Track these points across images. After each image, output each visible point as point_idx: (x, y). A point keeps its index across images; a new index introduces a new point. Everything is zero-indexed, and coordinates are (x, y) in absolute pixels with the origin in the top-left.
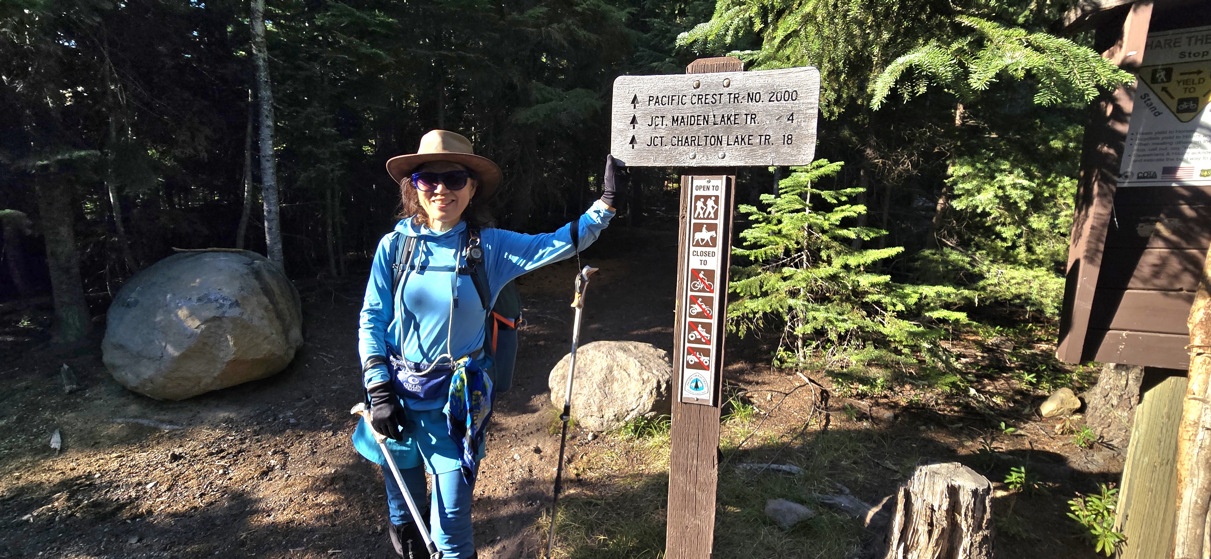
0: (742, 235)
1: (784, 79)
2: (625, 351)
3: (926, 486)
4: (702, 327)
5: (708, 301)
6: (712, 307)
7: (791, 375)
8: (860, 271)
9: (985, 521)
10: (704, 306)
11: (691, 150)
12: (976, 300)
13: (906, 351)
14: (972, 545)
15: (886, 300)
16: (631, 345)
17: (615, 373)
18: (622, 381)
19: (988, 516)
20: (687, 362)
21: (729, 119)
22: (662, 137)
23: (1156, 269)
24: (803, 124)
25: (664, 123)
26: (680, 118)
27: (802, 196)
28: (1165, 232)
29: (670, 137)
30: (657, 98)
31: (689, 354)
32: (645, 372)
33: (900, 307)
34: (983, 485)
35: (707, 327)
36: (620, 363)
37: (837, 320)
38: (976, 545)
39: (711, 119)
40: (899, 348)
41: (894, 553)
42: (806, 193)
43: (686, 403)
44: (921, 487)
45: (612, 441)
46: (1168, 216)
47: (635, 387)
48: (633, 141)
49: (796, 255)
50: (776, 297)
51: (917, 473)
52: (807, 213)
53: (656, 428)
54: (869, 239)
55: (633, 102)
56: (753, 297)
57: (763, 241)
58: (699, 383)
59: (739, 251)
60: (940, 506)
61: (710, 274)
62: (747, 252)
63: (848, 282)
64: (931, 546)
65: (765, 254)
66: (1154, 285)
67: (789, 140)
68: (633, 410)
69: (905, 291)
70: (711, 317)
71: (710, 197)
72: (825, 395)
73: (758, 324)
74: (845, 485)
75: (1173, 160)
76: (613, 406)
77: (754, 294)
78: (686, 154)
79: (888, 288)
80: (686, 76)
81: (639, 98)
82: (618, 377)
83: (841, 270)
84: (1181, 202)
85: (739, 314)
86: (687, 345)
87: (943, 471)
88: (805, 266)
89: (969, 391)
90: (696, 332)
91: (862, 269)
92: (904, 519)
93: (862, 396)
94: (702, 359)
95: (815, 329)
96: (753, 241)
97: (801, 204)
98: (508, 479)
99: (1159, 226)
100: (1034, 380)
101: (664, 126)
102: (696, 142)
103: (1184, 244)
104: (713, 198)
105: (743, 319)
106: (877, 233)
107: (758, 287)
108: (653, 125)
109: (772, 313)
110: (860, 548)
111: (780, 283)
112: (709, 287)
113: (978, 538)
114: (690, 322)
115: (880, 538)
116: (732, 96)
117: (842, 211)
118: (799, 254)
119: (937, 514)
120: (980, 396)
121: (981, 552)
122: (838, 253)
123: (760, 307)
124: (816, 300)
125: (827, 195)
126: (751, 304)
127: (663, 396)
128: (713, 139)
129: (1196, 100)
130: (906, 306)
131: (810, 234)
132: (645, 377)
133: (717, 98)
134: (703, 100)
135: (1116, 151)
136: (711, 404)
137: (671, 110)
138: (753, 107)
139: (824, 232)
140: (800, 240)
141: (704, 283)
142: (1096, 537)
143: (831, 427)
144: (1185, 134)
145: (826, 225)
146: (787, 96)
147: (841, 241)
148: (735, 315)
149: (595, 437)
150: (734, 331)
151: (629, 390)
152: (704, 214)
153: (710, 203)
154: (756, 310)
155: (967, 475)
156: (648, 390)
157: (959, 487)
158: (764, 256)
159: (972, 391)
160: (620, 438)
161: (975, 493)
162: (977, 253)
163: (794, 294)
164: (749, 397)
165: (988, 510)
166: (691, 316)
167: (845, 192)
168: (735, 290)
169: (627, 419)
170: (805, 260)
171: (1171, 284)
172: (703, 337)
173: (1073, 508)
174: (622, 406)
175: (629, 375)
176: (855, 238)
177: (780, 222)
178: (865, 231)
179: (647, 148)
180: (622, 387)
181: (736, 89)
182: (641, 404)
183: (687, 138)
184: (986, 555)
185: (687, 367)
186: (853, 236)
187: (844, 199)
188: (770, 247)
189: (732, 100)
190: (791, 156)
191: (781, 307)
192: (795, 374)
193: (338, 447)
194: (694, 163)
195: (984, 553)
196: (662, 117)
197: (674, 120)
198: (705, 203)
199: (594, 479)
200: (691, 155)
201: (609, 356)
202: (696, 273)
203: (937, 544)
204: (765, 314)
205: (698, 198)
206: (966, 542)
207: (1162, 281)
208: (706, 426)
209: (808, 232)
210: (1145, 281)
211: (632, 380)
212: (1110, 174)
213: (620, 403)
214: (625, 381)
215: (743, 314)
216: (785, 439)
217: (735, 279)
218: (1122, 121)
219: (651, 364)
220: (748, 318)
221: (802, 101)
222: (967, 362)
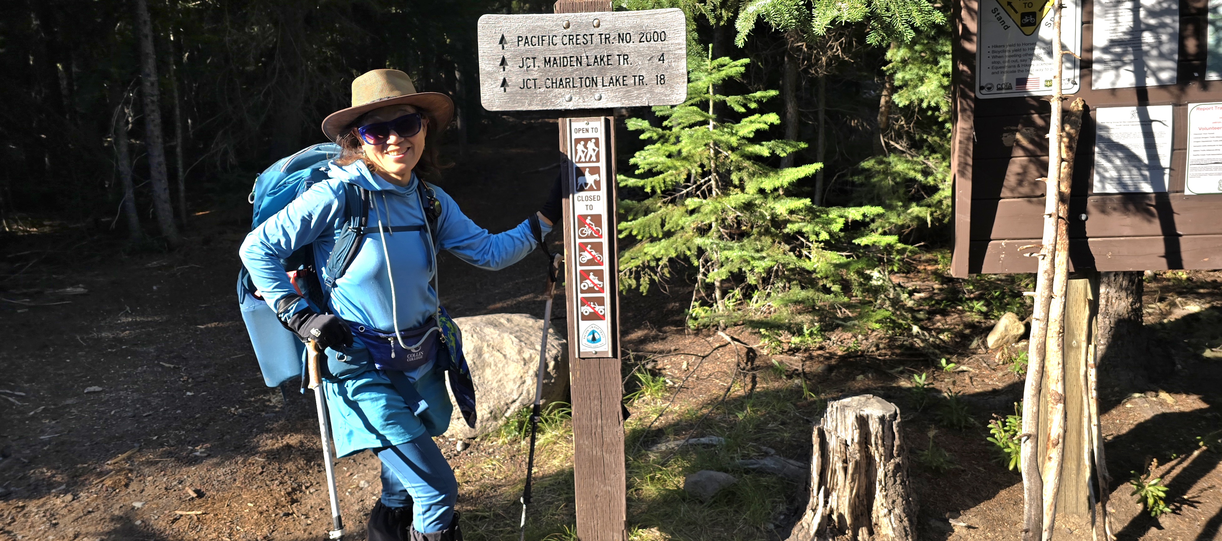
0: (632, 161)
1: (652, 20)
2: (496, 326)
3: (839, 421)
4: (594, 275)
5: (598, 247)
6: (602, 254)
7: (709, 336)
8: (779, 195)
9: (895, 448)
10: (594, 253)
11: (566, 93)
12: (929, 219)
13: (836, 288)
14: (886, 475)
15: (808, 228)
16: (502, 318)
17: (486, 356)
18: (496, 365)
19: (897, 442)
20: (582, 313)
21: (602, 60)
22: (535, 80)
23: (1019, 177)
24: (673, 64)
25: (536, 65)
26: (552, 59)
27: (704, 105)
28: (1025, 142)
29: (544, 79)
30: (527, 38)
31: (583, 305)
32: (525, 350)
33: (824, 236)
34: (890, 411)
35: (599, 274)
36: (491, 342)
37: (753, 258)
38: (890, 474)
39: (584, 60)
40: (828, 286)
41: (815, 499)
42: (707, 101)
43: (584, 359)
44: (834, 424)
45: (490, 447)
46: (1025, 126)
47: (514, 370)
48: (504, 83)
49: (703, 181)
50: (681, 237)
51: (829, 409)
52: (711, 126)
53: (547, 421)
54: (785, 155)
55: (501, 42)
56: (653, 240)
57: (659, 167)
58: (596, 335)
59: (632, 182)
60: (853, 440)
61: (597, 219)
62: (640, 183)
63: (766, 210)
64: (848, 482)
65: (664, 182)
66: (1020, 193)
67: (661, 80)
68: (514, 401)
69: (831, 216)
70: (601, 264)
71: (590, 139)
72: (751, 354)
73: (663, 274)
74: (770, 447)
75: (1022, 71)
76: (487, 400)
77: (655, 235)
78: (562, 96)
79: (812, 214)
80: (555, 15)
81: (507, 39)
82: (491, 360)
83: (757, 196)
84: (1033, 112)
85: (639, 262)
86: (580, 295)
87: (854, 404)
88: (714, 193)
89: (911, 330)
90: (588, 281)
91: (781, 192)
92: (820, 460)
93: (793, 351)
94: (596, 309)
95: (731, 272)
96: (647, 168)
97: (703, 116)
98: (359, 511)
99: (1018, 136)
100: (984, 309)
101: (536, 68)
102: (571, 84)
103: (1039, 153)
104: (593, 141)
105: (643, 269)
106: (794, 147)
107: (659, 227)
108: (525, 68)
109: (677, 256)
110: (785, 506)
111: (684, 219)
112: (597, 232)
113: (891, 467)
114: (581, 271)
115: (802, 487)
116: (603, 37)
117: (751, 122)
118: (707, 179)
119: (850, 449)
120: (923, 334)
121: (895, 481)
122: (752, 175)
123: (662, 252)
124: (732, 237)
125: (733, 101)
126: (651, 249)
127: (552, 377)
128: (588, 81)
129: (1034, 14)
130: (830, 233)
131: (717, 153)
132: (526, 356)
133: (589, 38)
134: (574, 40)
135: (969, 68)
136: (610, 355)
137: (542, 51)
138: (625, 47)
139: (733, 149)
140: (706, 162)
141: (592, 229)
142: (1009, 454)
143: (758, 390)
144: (1030, 46)
145: (734, 141)
146: (656, 37)
147: (754, 159)
148: (633, 264)
149: (466, 446)
150: (634, 286)
151: (506, 375)
152: (585, 157)
153: (591, 145)
154: (658, 256)
155: (877, 405)
156: (531, 372)
157: (868, 416)
158: (662, 185)
159: (915, 329)
160: (500, 441)
161: (882, 419)
162: (931, 158)
163: (703, 231)
164: (660, 369)
165: (897, 435)
166: (581, 264)
167: (754, 97)
168: (631, 232)
169: (507, 415)
170: (714, 186)
171: (1033, 191)
172: (596, 285)
173: (992, 432)
174: (499, 398)
175: (505, 356)
176: (769, 155)
177: (678, 140)
178: (781, 145)
179: (520, 91)
180: (497, 373)
181: (607, 29)
182: (525, 392)
183: (561, 80)
184: (901, 484)
185: (582, 320)
186: (766, 153)
187: (753, 106)
188: (670, 172)
189: (603, 41)
190: (666, 95)
191: (689, 249)
192: (714, 334)
193: (89, 512)
194: (571, 106)
195: (898, 482)
196: (534, 58)
197: (547, 62)
198: (585, 146)
199: (474, 494)
200: (567, 97)
201: (475, 336)
202: (582, 219)
203: (853, 480)
204: (671, 260)
205: (578, 141)
206: (880, 474)
207: (1025, 190)
208: (608, 381)
209: (715, 150)
210: (1012, 190)
211: (510, 362)
212: (967, 90)
213: (496, 395)
214: (500, 365)
215: (643, 263)
216: (705, 411)
217: (630, 218)
218: (970, 40)
219: (533, 339)
220: (649, 267)
221: (670, 42)
222: (921, 298)
